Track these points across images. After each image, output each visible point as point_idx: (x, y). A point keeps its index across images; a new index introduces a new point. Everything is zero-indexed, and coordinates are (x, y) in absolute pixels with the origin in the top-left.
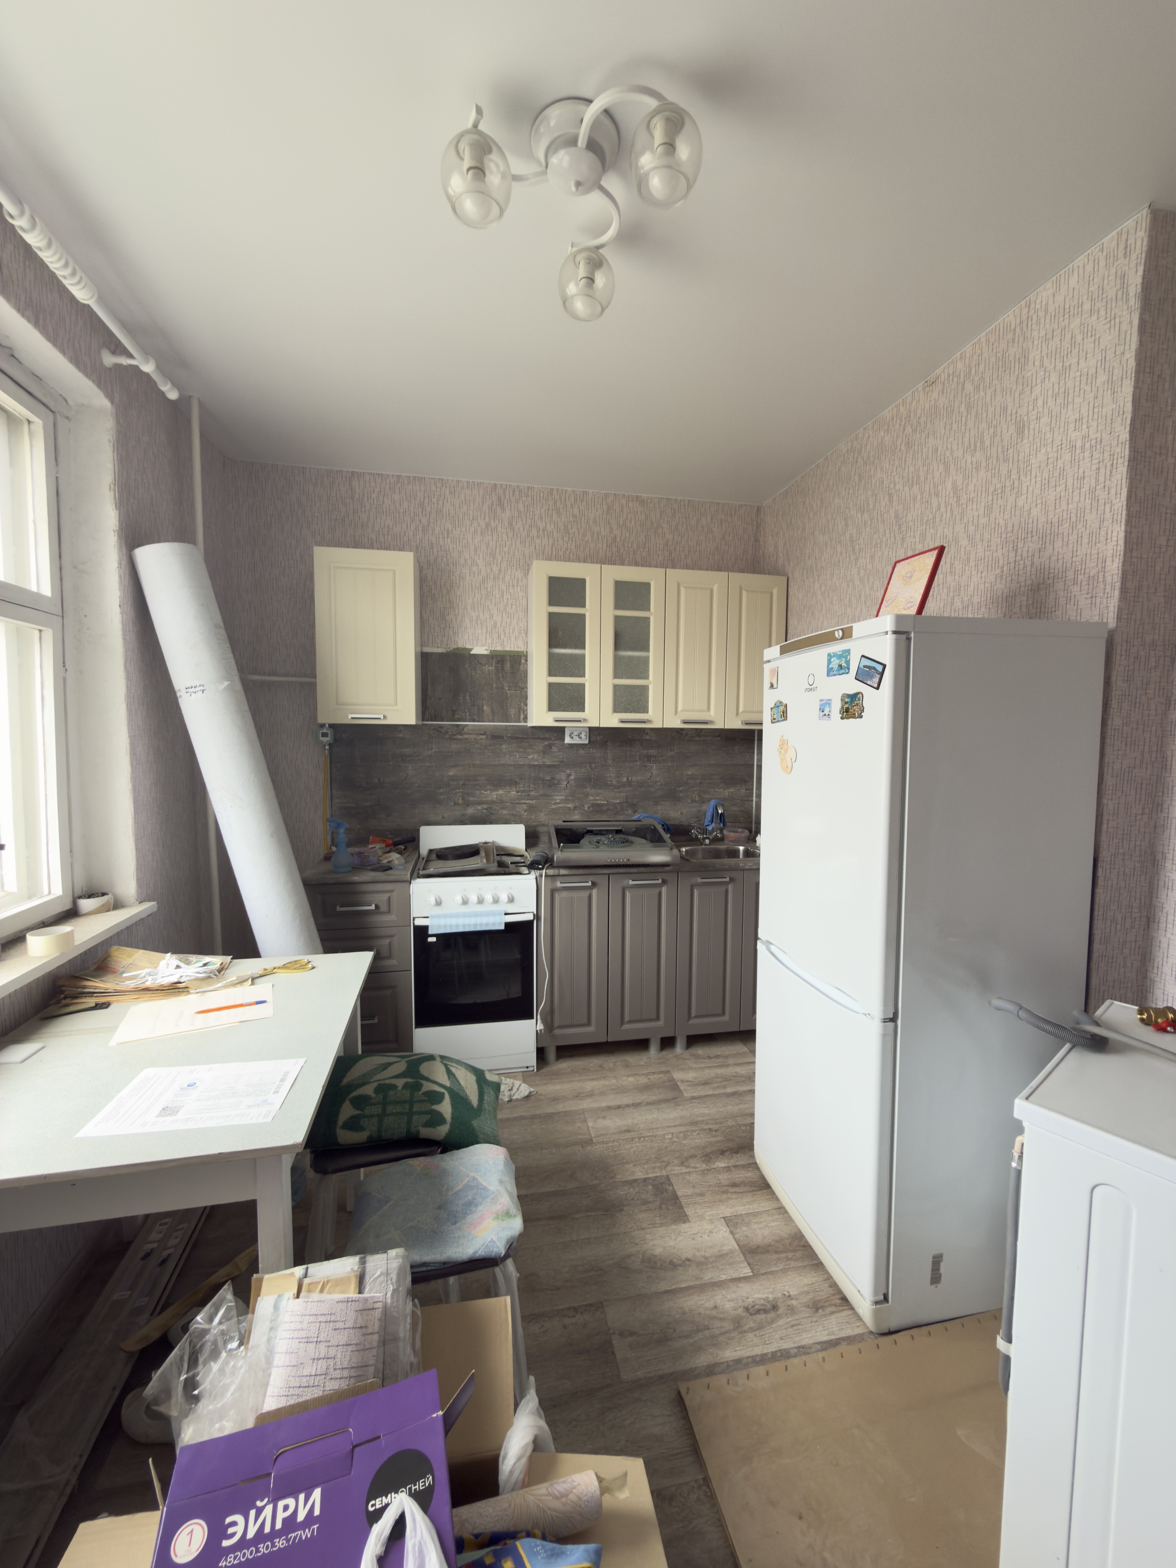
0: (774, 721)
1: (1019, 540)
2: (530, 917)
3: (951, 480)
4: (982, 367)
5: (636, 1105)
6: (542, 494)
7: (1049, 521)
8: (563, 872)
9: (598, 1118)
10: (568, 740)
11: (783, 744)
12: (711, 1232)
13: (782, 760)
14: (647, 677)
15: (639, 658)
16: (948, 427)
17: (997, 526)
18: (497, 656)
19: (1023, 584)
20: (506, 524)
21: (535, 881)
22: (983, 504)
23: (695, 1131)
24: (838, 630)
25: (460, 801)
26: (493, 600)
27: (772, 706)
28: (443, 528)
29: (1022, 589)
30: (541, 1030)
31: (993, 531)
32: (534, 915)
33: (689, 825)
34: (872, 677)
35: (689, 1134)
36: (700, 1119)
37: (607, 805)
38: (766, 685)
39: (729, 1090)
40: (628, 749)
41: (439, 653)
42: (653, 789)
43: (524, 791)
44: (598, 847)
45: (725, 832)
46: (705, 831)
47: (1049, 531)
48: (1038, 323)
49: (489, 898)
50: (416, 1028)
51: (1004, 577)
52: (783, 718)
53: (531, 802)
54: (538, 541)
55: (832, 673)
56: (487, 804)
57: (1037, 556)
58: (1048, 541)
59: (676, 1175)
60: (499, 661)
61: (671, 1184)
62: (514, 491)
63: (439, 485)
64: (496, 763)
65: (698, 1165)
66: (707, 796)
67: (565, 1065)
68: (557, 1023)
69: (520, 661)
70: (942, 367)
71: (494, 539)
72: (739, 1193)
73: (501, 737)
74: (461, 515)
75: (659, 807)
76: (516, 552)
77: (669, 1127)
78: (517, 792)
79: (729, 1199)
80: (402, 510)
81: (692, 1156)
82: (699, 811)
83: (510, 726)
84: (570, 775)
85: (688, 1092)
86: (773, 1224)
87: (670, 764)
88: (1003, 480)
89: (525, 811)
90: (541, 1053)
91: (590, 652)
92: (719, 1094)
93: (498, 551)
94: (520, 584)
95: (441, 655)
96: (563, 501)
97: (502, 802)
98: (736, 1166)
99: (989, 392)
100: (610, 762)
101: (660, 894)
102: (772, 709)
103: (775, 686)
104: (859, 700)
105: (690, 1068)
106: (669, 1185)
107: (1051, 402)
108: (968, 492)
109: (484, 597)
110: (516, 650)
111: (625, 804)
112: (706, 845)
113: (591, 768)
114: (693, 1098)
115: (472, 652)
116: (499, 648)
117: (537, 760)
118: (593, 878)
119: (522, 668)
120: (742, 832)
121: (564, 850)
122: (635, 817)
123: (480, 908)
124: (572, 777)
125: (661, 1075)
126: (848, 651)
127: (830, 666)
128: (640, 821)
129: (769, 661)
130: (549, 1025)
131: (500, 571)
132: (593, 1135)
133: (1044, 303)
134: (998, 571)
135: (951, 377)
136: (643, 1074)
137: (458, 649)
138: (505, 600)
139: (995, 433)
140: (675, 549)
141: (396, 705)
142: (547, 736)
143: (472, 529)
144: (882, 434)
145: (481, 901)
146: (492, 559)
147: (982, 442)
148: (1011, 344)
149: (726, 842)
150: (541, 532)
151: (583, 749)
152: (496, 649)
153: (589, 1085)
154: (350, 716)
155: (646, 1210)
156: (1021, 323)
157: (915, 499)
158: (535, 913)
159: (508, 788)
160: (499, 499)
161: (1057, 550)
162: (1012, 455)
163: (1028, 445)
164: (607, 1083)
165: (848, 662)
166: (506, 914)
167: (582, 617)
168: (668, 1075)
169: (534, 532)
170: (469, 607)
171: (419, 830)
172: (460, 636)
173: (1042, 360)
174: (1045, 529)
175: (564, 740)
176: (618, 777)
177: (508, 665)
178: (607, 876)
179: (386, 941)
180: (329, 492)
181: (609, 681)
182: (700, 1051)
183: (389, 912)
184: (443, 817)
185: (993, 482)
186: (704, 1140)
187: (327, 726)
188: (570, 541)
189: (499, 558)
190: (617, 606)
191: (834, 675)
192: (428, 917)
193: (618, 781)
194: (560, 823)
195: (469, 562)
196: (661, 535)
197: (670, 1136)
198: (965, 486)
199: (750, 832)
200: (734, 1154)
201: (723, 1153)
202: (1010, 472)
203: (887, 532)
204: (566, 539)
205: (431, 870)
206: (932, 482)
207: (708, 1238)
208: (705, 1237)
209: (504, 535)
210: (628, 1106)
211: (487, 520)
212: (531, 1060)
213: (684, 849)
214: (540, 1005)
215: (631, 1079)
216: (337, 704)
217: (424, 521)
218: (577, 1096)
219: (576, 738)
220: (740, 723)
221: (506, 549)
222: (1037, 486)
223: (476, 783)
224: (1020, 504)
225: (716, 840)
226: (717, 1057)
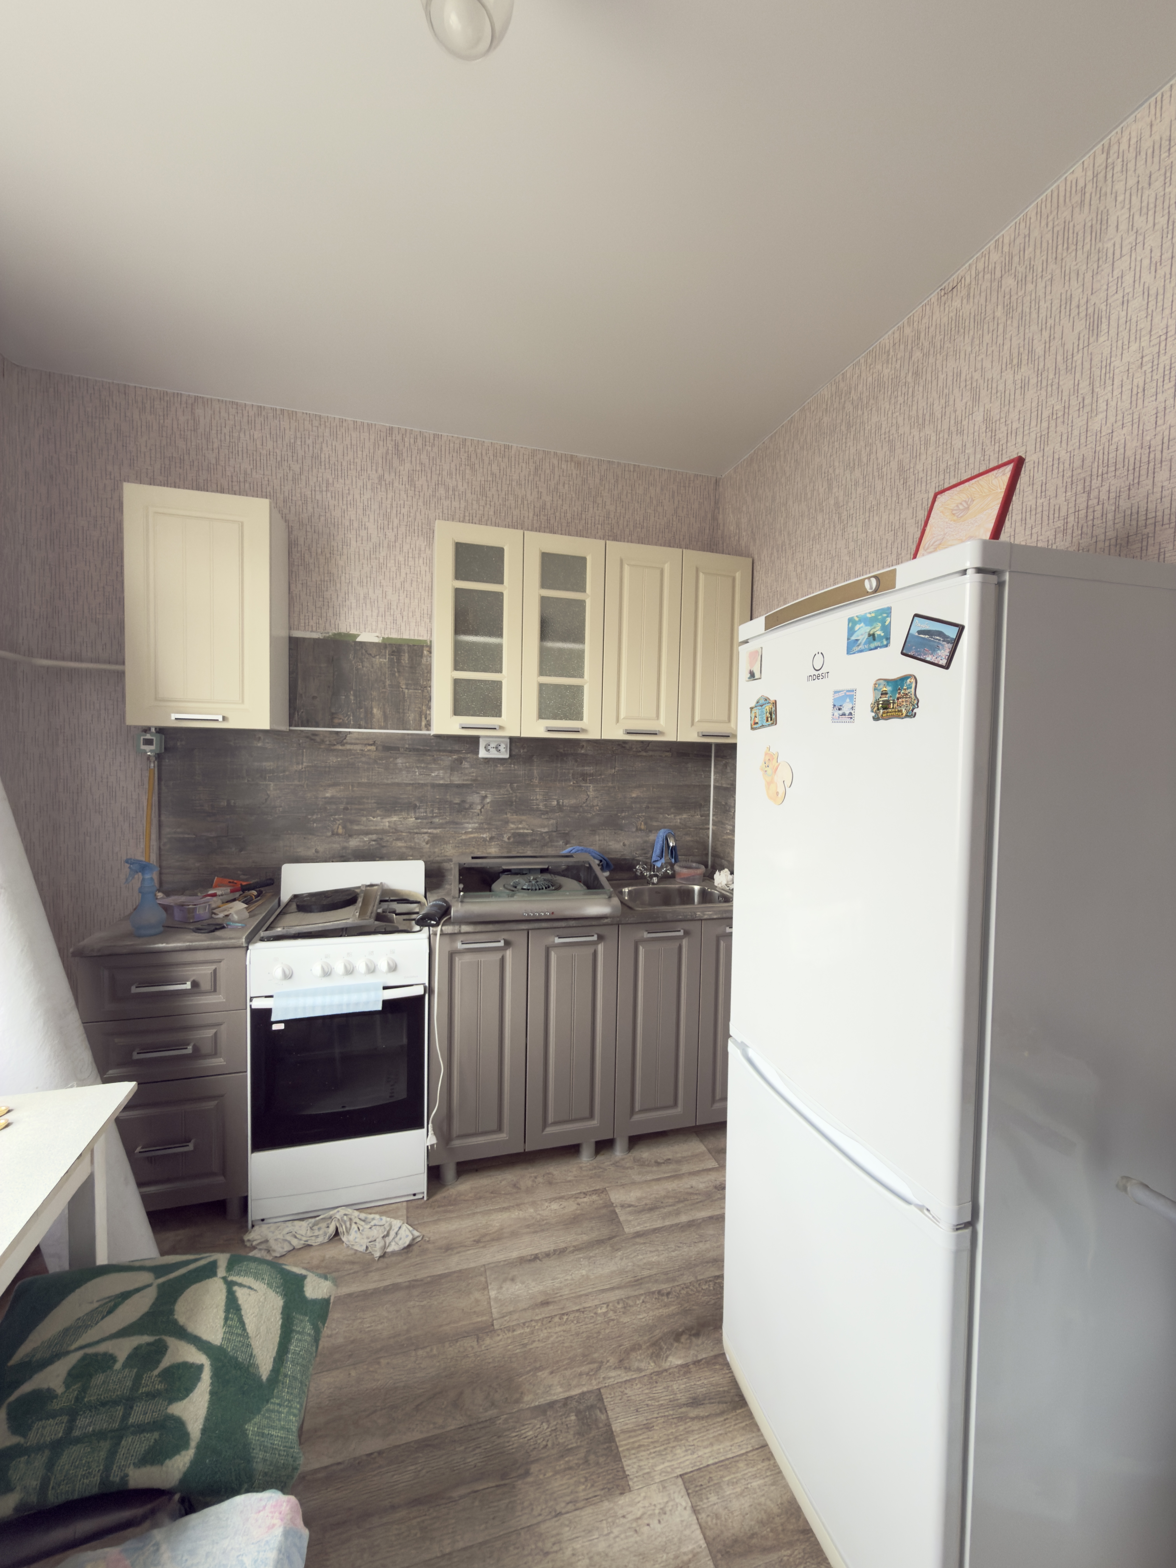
0: (755, 726)
1: (1095, 477)
2: (418, 991)
3: (982, 409)
4: (1029, 251)
5: (560, 1253)
6: (452, 445)
7: (1146, 444)
8: (465, 928)
9: (505, 1280)
10: (482, 754)
11: (770, 761)
12: (663, 1512)
13: (769, 784)
14: (581, 676)
15: (571, 651)
16: (977, 342)
17: (1056, 462)
18: (391, 645)
19: (1102, 537)
20: (405, 479)
21: (427, 941)
22: (1033, 435)
23: (637, 1297)
24: (869, 578)
25: (340, 831)
26: (387, 574)
27: (753, 705)
28: (320, 479)
29: (1100, 545)
30: (432, 1146)
31: (1050, 469)
32: (425, 988)
33: (633, 859)
34: (934, 649)
35: (630, 1302)
36: (646, 1273)
37: (532, 834)
38: (743, 674)
39: (684, 1218)
40: (559, 765)
41: (314, 639)
42: (590, 815)
43: (425, 818)
44: (512, 896)
45: (676, 868)
46: (652, 868)
47: (1145, 459)
48: (1125, 169)
49: (361, 967)
50: (253, 1152)
51: (1070, 531)
52: (770, 722)
53: (435, 831)
54: (446, 503)
55: (856, 649)
56: (377, 834)
57: (1124, 495)
58: (1143, 472)
59: (612, 1387)
60: (393, 652)
61: (604, 1410)
62: (416, 439)
63: (316, 423)
64: (389, 782)
65: (643, 1365)
66: (655, 824)
67: (467, 1186)
68: (456, 1129)
69: (422, 652)
70: (967, 265)
71: (389, 496)
72: (703, 1418)
73: (397, 749)
74: (344, 464)
75: (597, 838)
76: (418, 514)
77: (603, 1291)
78: (417, 819)
79: (689, 1432)
80: (264, 452)
81: (635, 1348)
82: (645, 842)
83: (408, 734)
84: (485, 797)
85: (632, 1224)
86: (755, 1484)
87: (610, 784)
88: (1065, 398)
89: (427, 843)
90: (435, 1174)
91: (509, 641)
92: (672, 1226)
93: (394, 512)
94: (423, 555)
95: (316, 641)
96: (479, 455)
97: (396, 831)
98: (697, 1363)
99: (1041, 285)
100: (536, 781)
101: (595, 954)
102: (752, 709)
103: (757, 676)
104: (909, 687)
105: (634, 1183)
106: (601, 1411)
107: (1147, 277)
108: (1009, 422)
109: (374, 569)
110: (416, 638)
111: (554, 834)
112: (653, 884)
113: (512, 788)
114: (638, 1235)
115: (359, 639)
116: (394, 635)
117: (443, 778)
118: (506, 936)
119: (424, 661)
120: (697, 868)
121: (466, 900)
122: (565, 852)
123: (349, 981)
124: (488, 800)
125: (594, 1197)
126: (888, 611)
127: (853, 638)
128: (571, 856)
129: (746, 642)
130: (445, 1134)
131: (396, 536)
132: (495, 1315)
133: (1133, 141)
134: (1060, 524)
135: (981, 275)
136: (571, 1197)
137: (340, 634)
138: (403, 575)
139: (1051, 338)
140: (618, 523)
141: (243, 702)
142: (456, 747)
143: (360, 483)
144: (879, 367)
145: (349, 971)
146: (386, 522)
147: (1031, 351)
148: (1077, 210)
149: (678, 880)
150: (451, 492)
151: (502, 764)
152: (390, 636)
153: (498, 1220)
154: (174, 716)
155: (565, 1470)
156: (1095, 176)
157: (927, 443)
158: (427, 984)
159: (404, 814)
160: (396, 446)
161: (1160, 485)
162: (1079, 362)
163: (1108, 343)
164: (521, 1214)
165: (887, 629)
166: (385, 988)
167: (499, 596)
168: (603, 1195)
169: (442, 491)
170: (355, 582)
171: (280, 869)
172: (342, 618)
173: (1131, 218)
174: (1138, 457)
175: (477, 753)
176: (546, 800)
177: (405, 659)
178: (526, 932)
179: (209, 1033)
180: (162, 421)
181: (533, 679)
182: (645, 1153)
183: (215, 990)
184: (317, 851)
185: (1049, 403)
186: (651, 1313)
187: (153, 730)
188: (488, 506)
189: (396, 522)
190: (544, 585)
191: (861, 651)
192: (271, 996)
193: (546, 806)
194: (468, 861)
195: (356, 525)
196: (600, 505)
197: (604, 1310)
198: (1003, 415)
199: (706, 866)
200: (694, 1339)
201: (677, 1336)
202: (1076, 387)
203: (887, 489)
204: (482, 503)
205: (279, 930)
206: (953, 417)
207: (658, 1528)
208: (654, 1523)
209: (402, 493)
210: (547, 1255)
211: (380, 471)
212: (421, 1184)
213: (626, 890)
214: (432, 1109)
215: (555, 1206)
216: (156, 699)
217: (296, 468)
218: (478, 1242)
219: (493, 751)
220: (696, 735)
221: (405, 511)
222: (1124, 397)
223: (362, 807)
224: (1095, 426)
225: (666, 877)
226: (668, 1161)
